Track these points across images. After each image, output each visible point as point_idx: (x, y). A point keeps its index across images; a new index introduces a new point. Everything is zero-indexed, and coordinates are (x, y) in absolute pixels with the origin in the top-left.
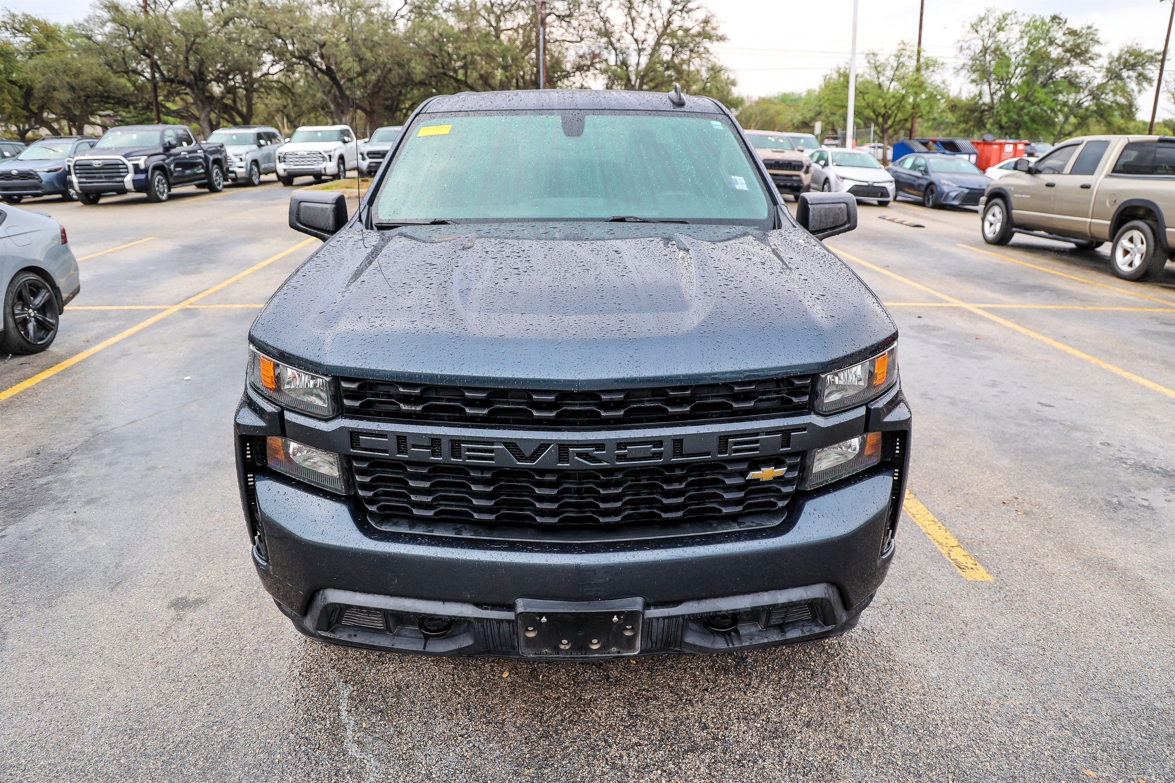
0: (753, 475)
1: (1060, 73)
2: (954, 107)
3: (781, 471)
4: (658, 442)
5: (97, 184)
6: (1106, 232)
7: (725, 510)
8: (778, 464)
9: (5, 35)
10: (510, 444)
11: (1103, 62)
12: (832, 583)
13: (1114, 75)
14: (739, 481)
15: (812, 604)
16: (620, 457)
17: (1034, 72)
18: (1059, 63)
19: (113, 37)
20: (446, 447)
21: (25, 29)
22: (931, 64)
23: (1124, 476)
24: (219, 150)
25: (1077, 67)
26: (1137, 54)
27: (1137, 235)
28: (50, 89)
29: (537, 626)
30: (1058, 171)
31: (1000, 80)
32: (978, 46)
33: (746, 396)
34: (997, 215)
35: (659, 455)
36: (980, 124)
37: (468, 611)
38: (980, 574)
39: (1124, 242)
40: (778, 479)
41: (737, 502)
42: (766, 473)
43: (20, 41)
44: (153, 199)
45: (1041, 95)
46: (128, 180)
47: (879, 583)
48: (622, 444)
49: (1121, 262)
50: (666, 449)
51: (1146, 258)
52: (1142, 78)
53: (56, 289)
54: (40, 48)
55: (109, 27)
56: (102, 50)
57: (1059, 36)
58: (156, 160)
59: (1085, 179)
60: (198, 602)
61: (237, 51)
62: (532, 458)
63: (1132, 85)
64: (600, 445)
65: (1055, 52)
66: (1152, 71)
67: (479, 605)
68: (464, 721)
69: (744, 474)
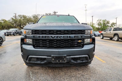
0: (78, 41)
1: (107, 25)
2: (96, 28)
3: (81, 41)
4: (68, 36)
5: (9, 34)
6: (113, 37)
7: (75, 46)
8: (81, 40)
9: (1, 21)
10: (51, 36)
11: (111, 24)
12: (88, 55)
13: (112, 25)
14: (77, 42)
15: (86, 57)
16: (64, 38)
17: (104, 25)
18: (106, 24)
19: (12, 21)
20: (44, 37)
21: (3, 20)
22: (94, 24)
23: (119, 54)
24: (22, 31)
25: (108, 24)
26: (114, 23)
27: (116, 37)
28: (5, 26)
29: (54, 58)
30: (107, 31)
31: (101, 26)
32: (98, 22)
33: (77, 32)
34: (102, 36)
35: (68, 38)
36: (99, 30)
37: (46, 57)
38: (104, 62)
39: (115, 37)
40: (81, 42)
41: (77, 45)
42: (80, 41)
43: (3, 22)
44: (14, 36)
45: (105, 27)
46: (12, 34)
47: (93, 57)
48: (64, 36)
49: (115, 39)
50: (69, 37)
51: (117, 39)
52: (114, 25)
53: (3, 40)
54: (5, 22)
55: (12, 20)
56: (11, 22)
57: (106, 21)
58: (15, 32)
59: (110, 32)
60: (14, 65)
61: (24, 23)
62: (54, 38)
63: (114, 26)
64: (61, 36)
65: (106, 23)
66: (115, 25)
67: (47, 56)
68: (45, 75)
69: (77, 41)
